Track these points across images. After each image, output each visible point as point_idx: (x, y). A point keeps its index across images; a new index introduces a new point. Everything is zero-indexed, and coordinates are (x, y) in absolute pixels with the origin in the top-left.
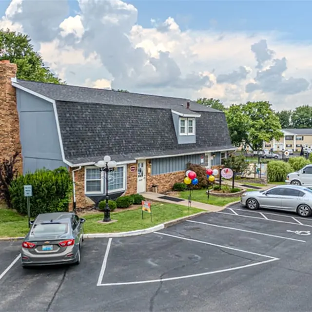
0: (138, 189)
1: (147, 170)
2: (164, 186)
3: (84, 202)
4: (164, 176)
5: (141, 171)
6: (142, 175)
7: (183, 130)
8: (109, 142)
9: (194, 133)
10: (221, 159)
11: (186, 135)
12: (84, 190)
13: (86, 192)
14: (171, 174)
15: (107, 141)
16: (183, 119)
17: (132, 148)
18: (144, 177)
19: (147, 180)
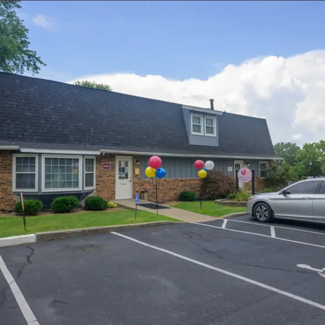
0: (116, 194)
1: (134, 171)
2: (166, 193)
3: (11, 203)
4: (165, 181)
5: (123, 171)
6: (127, 177)
7: (197, 128)
8: (63, 128)
9: (215, 135)
10: (260, 170)
11: (203, 135)
12: (11, 185)
13: (14, 189)
14: (177, 180)
15: (61, 126)
16: (197, 115)
17: (105, 140)
18: (129, 179)
19: (134, 183)
